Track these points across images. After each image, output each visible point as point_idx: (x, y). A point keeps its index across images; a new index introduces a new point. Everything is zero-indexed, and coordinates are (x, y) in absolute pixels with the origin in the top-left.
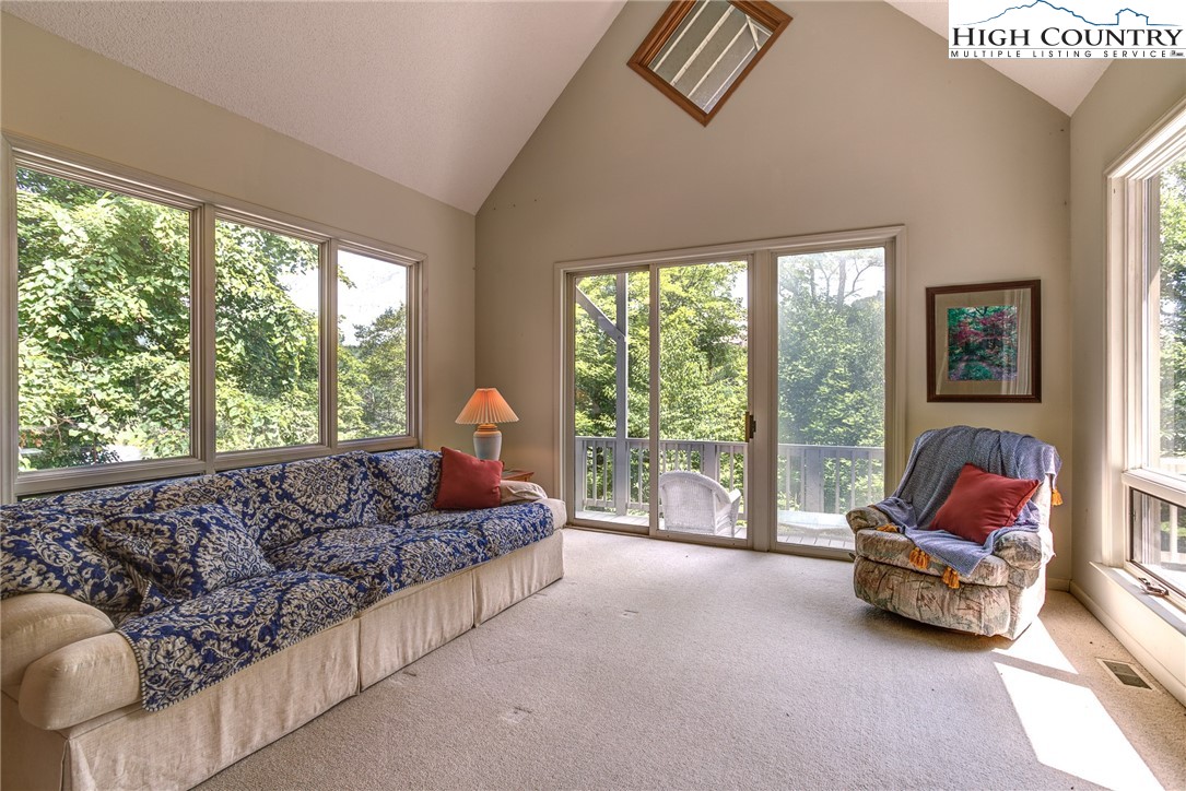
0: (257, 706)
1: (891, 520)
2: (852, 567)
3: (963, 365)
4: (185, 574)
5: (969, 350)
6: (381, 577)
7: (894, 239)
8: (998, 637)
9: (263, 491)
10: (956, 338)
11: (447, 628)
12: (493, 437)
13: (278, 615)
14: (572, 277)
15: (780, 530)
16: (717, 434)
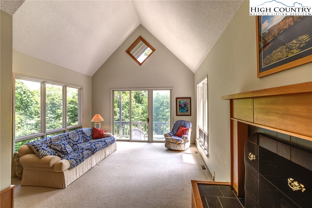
0: (80, 170)
1: (170, 135)
2: (164, 143)
3: (181, 110)
4: (65, 152)
5: (182, 108)
6: (94, 149)
7: (171, 89)
8: (183, 150)
9: (66, 138)
10: (180, 106)
11: (101, 158)
12: (99, 124)
13: (83, 156)
14: (113, 91)
15: (153, 138)
16: (139, 119)
